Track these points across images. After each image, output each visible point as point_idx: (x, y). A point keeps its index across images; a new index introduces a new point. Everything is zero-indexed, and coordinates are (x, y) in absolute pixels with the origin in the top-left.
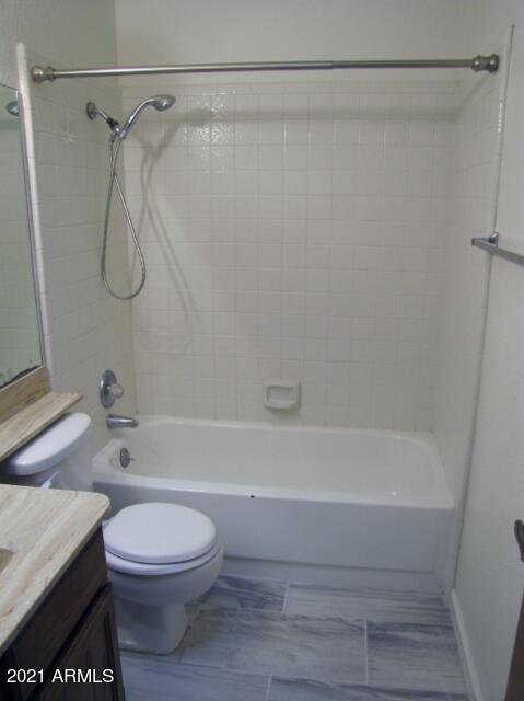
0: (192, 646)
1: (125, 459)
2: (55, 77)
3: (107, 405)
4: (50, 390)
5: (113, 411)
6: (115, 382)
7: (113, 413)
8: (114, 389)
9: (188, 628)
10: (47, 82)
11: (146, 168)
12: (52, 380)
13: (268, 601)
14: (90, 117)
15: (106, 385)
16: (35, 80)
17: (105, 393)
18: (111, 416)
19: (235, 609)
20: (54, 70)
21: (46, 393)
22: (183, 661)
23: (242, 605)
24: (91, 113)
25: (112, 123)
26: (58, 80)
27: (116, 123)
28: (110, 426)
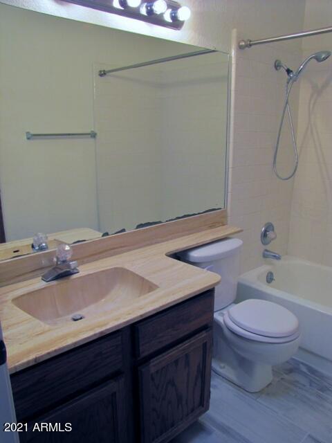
0: (268, 394)
1: (270, 279)
2: (250, 45)
3: (264, 244)
4: (227, 224)
5: (268, 247)
6: (273, 230)
7: (268, 249)
8: (270, 234)
9: (270, 384)
10: (247, 48)
11: (312, 102)
12: (229, 218)
13: (329, 390)
14: (277, 69)
15: (266, 231)
16: (240, 48)
17: (265, 235)
18: (266, 250)
19: (304, 386)
20: (250, 41)
21: (224, 225)
22: (258, 400)
23: (310, 385)
24: (277, 66)
25: (289, 71)
26: (253, 47)
27: (292, 71)
28: (265, 256)
